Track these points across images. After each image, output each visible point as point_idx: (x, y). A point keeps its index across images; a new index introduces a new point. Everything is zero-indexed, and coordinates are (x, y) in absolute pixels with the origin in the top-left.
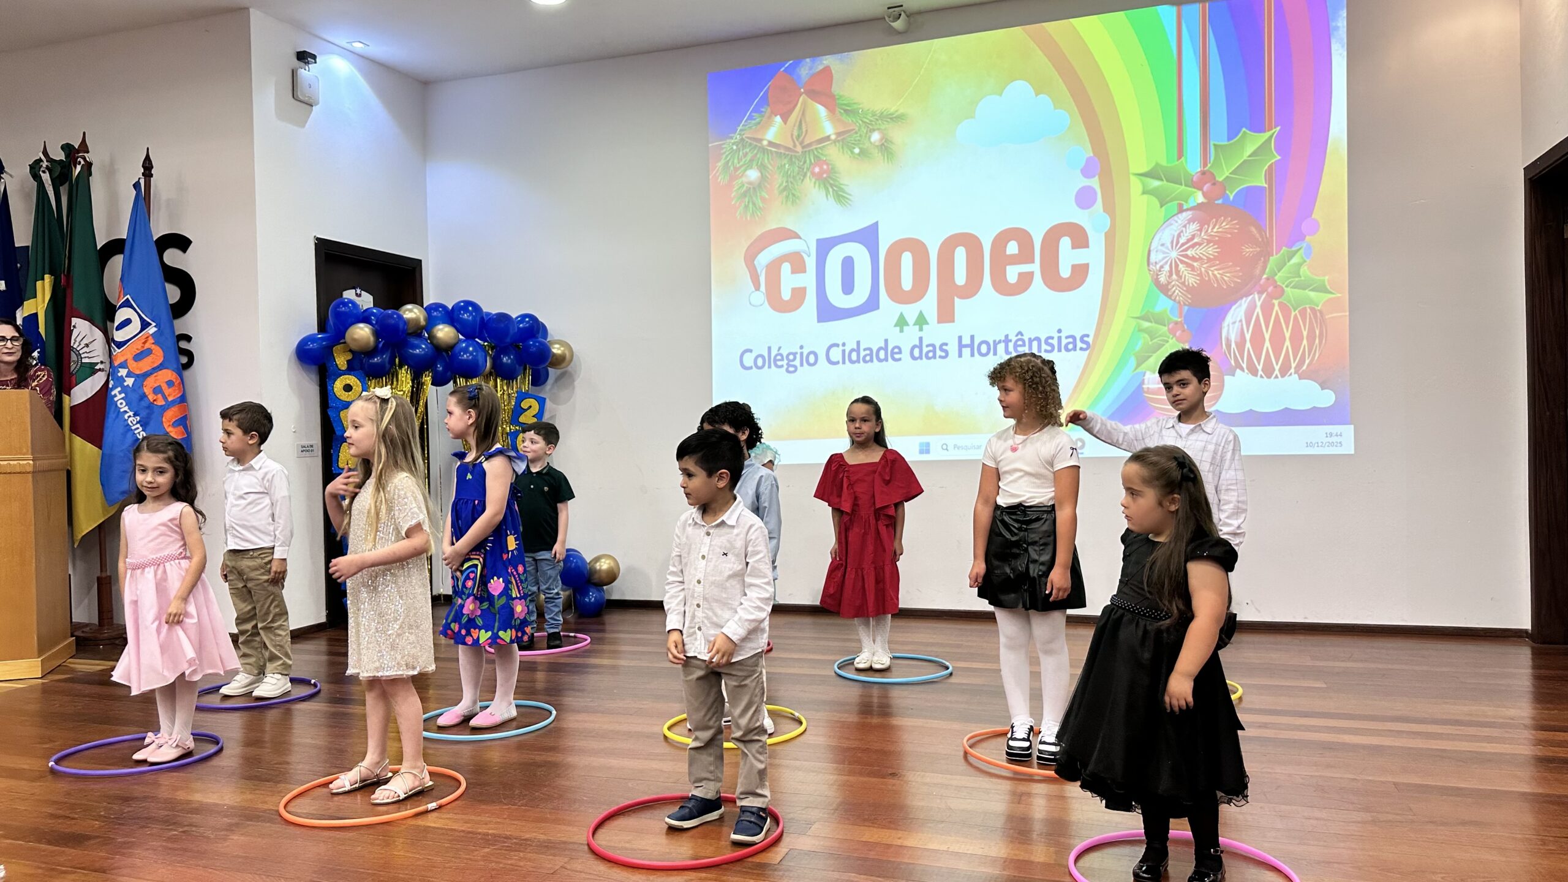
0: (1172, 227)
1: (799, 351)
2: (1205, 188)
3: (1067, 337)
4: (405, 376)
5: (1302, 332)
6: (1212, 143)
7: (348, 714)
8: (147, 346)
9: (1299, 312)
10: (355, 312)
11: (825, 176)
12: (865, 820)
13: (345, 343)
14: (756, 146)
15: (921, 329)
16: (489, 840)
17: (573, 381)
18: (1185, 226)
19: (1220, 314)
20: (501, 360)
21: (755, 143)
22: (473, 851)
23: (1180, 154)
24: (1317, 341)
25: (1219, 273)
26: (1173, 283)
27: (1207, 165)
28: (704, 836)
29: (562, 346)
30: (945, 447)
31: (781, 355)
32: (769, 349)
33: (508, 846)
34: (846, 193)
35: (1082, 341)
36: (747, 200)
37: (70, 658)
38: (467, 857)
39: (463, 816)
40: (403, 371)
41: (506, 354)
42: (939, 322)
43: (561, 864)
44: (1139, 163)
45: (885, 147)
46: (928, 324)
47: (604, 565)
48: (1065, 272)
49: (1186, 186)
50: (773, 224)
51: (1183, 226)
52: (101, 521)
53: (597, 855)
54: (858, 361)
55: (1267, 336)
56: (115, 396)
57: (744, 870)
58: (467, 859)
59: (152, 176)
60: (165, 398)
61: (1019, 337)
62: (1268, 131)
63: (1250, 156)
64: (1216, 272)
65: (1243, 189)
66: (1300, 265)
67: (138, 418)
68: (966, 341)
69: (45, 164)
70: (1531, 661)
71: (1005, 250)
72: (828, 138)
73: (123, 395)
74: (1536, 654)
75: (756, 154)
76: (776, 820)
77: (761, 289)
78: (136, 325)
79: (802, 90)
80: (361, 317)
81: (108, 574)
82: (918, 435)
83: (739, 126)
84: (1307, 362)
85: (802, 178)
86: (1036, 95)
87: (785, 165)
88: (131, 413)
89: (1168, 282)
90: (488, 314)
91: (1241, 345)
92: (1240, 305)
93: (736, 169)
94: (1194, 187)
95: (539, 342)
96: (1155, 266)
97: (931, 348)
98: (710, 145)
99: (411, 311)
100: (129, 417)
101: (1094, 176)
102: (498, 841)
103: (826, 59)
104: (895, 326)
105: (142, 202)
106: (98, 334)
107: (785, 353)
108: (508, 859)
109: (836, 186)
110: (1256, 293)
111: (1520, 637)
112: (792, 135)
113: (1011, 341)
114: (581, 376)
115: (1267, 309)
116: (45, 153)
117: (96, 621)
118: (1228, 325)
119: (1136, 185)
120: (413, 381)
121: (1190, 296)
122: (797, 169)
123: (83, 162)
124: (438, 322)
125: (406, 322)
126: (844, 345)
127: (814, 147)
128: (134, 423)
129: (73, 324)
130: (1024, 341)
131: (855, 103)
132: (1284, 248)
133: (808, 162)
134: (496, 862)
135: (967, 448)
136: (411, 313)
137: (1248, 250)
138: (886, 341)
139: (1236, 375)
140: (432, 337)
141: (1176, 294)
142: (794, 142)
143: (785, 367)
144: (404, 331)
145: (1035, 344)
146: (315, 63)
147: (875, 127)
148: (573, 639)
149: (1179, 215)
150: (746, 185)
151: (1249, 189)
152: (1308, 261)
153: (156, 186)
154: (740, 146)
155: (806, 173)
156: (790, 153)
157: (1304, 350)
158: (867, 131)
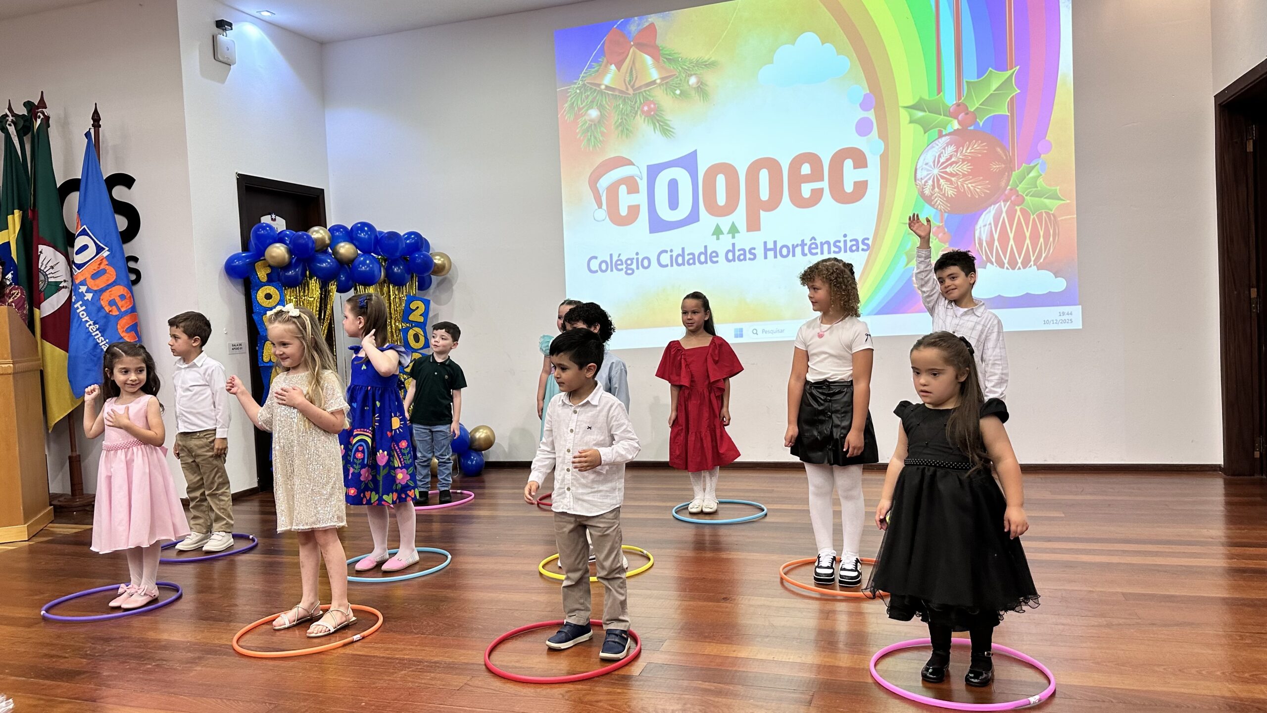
0: (934, 149)
1: (635, 257)
2: (960, 117)
3: (851, 241)
4: (314, 286)
5: (1039, 232)
6: (965, 80)
7: (282, 563)
8: (102, 267)
9: (1037, 216)
10: (272, 234)
11: (652, 113)
12: (706, 637)
13: (265, 259)
14: (595, 90)
15: (733, 237)
16: (405, 664)
17: (452, 285)
18: (944, 148)
19: (974, 218)
20: (393, 270)
21: (595, 88)
22: (393, 673)
23: (939, 90)
24: (1051, 239)
25: (972, 186)
26: (936, 195)
27: (961, 99)
28: (578, 655)
29: (442, 257)
30: (755, 332)
31: (621, 260)
32: (611, 255)
33: (420, 669)
34: (671, 128)
35: (863, 243)
36: (589, 134)
37: (50, 523)
38: (389, 678)
39: (383, 645)
40: (313, 281)
41: (397, 265)
42: (748, 230)
43: (465, 681)
44: (906, 97)
45: (701, 89)
46: (738, 232)
47: (481, 435)
48: (849, 188)
49: (944, 115)
50: (611, 153)
51: (943, 148)
52: (70, 411)
53: (493, 673)
54: (683, 264)
55: (1011, 236)
56: (78, 308)
57: (612, 681)
58: (389, 680)
59: (100, 126)
60: (119, 309)
61: (813, 241)
62: (1011, 69)
63: (995, 91)
64: (970, 185)
65: (991, 117)
66: (1036, 178)
67: (97, 326)
68: (770, 245)
69: (10, 118)
70: (1223, 490)
71: (800, 171)
72: (654, 82)
73: (84, 308)
74: (1228, 484)
75: (594, 98)
76: (635, 639)
77: (603, 207)
78: (92, 249)
79: (632, 43)
80: (277, 239)
81: (78, 453)
82: (733, 323)
83: (581, 74)
84: (1044, 255)
85: (634, 115)
86: (823, 44)
87: (619, 105)
88: (91, 322)
89: (931, 193)
90: (381, 233)
91: (990, 244)
92: (990, 212)
93: (580, 109)
94: (952, 117)
95: (423, 255)
96: (921, 182)
97: (742, 252)
98: (558, 90)
99: (317, 232)
100: (90, 325)
101: (870, 110)
102: (413, 664)
103: (651, 18)
104: (713, 234)
105: (93, 149)
106: (61, 258)
107: (623, 258)
108: (422, 679)
110: (1002, 201)
111: (1216, 471)
112: (625, 80)
113: (806, 244)
114: (458, 281)
115: (1011, 214)
116: (10, 109)
117: (68, 491)
118: (980, 228)
119: (904, 116)
120: (321, 289)
121: (949, 205)
122: (629, 108)
123: (42, 116)
124: (340, 241)
125: (314, 241)
126: (671, 251)
127: (643, 90)
128: (94, 330)
129: (40, 250)
130: (816, 244)
131: (675, 53)
132: (1024, 164)
133: (638, 101)
134: (412, 682)
135: (772, 332)
136: (318, 233)
137: (995, 167)
138: (706, 247)
139: (987, 267)
140: (335, 252)
141: (938, 203)
142: (626, 84)
143: (625, 270)
144: (313, 249)
145: (826, 247)
146: (232, 29)
147: (693, 73)
148: (460, 495)
149: (940, 140)
150: (588, 122)
151: (995, 117)
152: (1043, 175)
153: (104, 136)
154: (582, 89)
155: (637, 111)
156: (624, 95)
157: (1041, 246)
158: (686, 76)
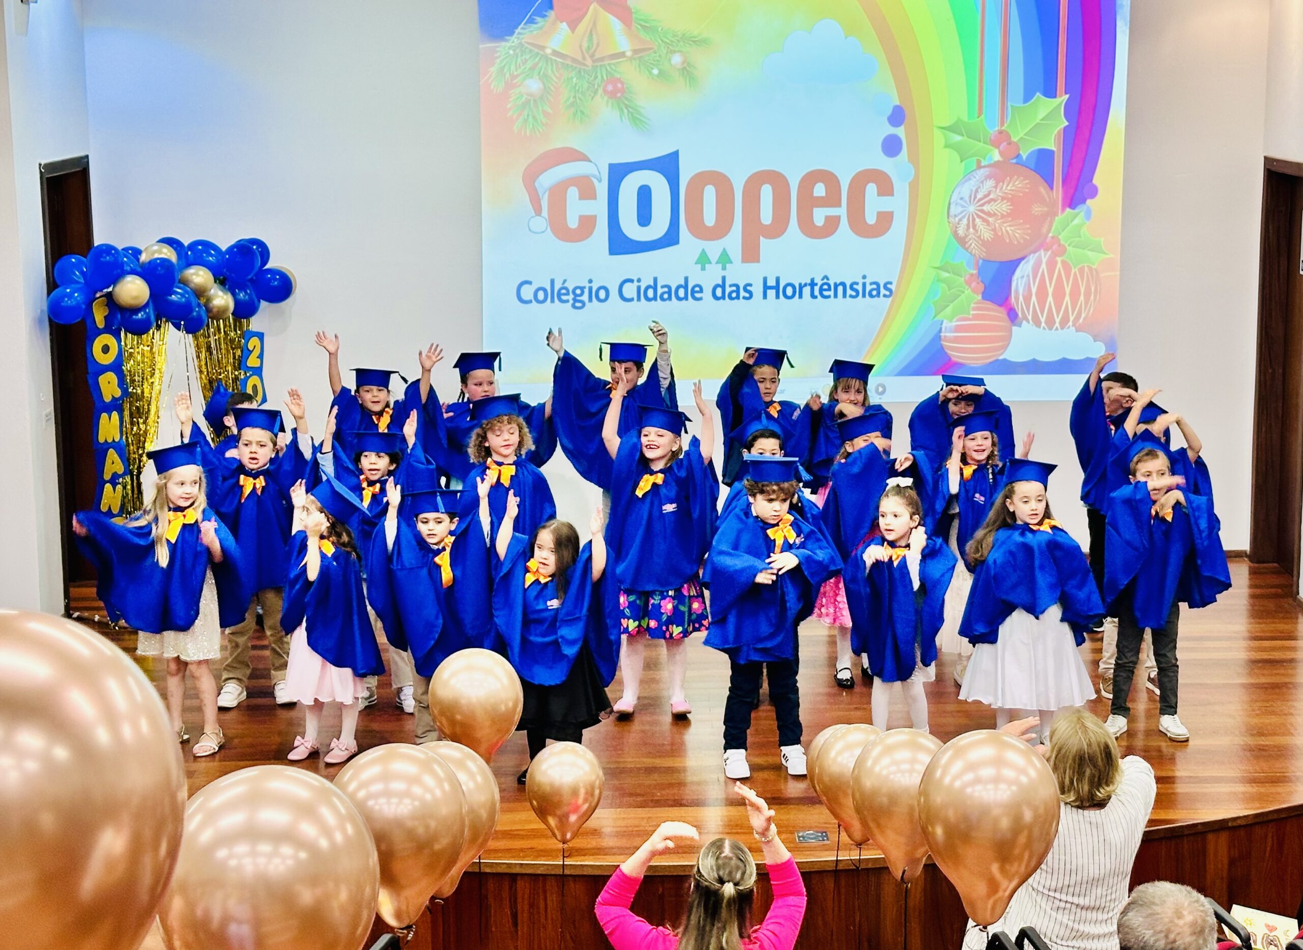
0: (971, 181)
1: (588, 285)
2: (1001, 147)
3: (871, 284)
5: (1080, 289)
6: (1009, 104)
9: (1078, 270)
11: (619, 95)
14: (538, 53)
15: (724, 268)
19: (1010, 271)
21: (536, 50)
23: (980, 113)
24: (1092, 297)
25: (1011, 229)
26: (971, 237)
27: (1004, 125)
31: (566, 289)
32: (552, 282)
34: (643, 116)
35: (885, 287)
36: (526, 113)
42: (744, 261)
44: (942, 115)
45: (687, 70)
46: (732, 263)
48: (871, 219)
49: (984, 143)
50: (559, 142)
51: (980, 182)
54: (654, 299)
55: (1050, 291)
61: (825, 281)
62: (1059, 98)
63: (1041, 120)
64: (1008, 229)
65: (1035, 150)
66: (1080, 227)
68: (771, 282)
71: (812, 192)
72: (622, 55)
74: (1253, 573)
75: (538, 64)
77: (543, 215)
83: (517, 28)
85: (592, 94)
87: (572, 78)
89: (966, 234)
91: (1027, 299)
92: (1028, 261)
93: (514, 77)
94: (992, 146)
96: (954, 218)
97: (734, 288)
98: (484, 48)
101: (899, 124)
104: (697, 263)
107: (570, 286)
109: (632, 108)
110: (1042, 250)
111: (1242, 557)
112: (581, 46)
113: (816, 284)
115: (1051, 265)
118: (1017, 280)
119: (939, 138)
121: (984, 250)
122: (586, 85)
126: (639, 280)
127: (606, 62)
130: (829, 285)
131: (653, 20)
132: (1067, 210)
133: (599, 77)
137: (1037, 209)
138: (686, 279)
141: (972, 247)
142: (583, 53)
143: (571, 302)
145: (840, 289)
147: (677, 49)
149: (978, 172)
150: (526, 97)
151: (1040, 150)
152: (1088, 223)
154: (517, 51)
155: (597, 90)
156: (578, 66)
157: (1081, 305)
158: (667, 53)
